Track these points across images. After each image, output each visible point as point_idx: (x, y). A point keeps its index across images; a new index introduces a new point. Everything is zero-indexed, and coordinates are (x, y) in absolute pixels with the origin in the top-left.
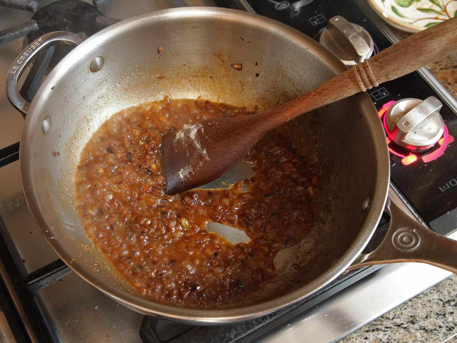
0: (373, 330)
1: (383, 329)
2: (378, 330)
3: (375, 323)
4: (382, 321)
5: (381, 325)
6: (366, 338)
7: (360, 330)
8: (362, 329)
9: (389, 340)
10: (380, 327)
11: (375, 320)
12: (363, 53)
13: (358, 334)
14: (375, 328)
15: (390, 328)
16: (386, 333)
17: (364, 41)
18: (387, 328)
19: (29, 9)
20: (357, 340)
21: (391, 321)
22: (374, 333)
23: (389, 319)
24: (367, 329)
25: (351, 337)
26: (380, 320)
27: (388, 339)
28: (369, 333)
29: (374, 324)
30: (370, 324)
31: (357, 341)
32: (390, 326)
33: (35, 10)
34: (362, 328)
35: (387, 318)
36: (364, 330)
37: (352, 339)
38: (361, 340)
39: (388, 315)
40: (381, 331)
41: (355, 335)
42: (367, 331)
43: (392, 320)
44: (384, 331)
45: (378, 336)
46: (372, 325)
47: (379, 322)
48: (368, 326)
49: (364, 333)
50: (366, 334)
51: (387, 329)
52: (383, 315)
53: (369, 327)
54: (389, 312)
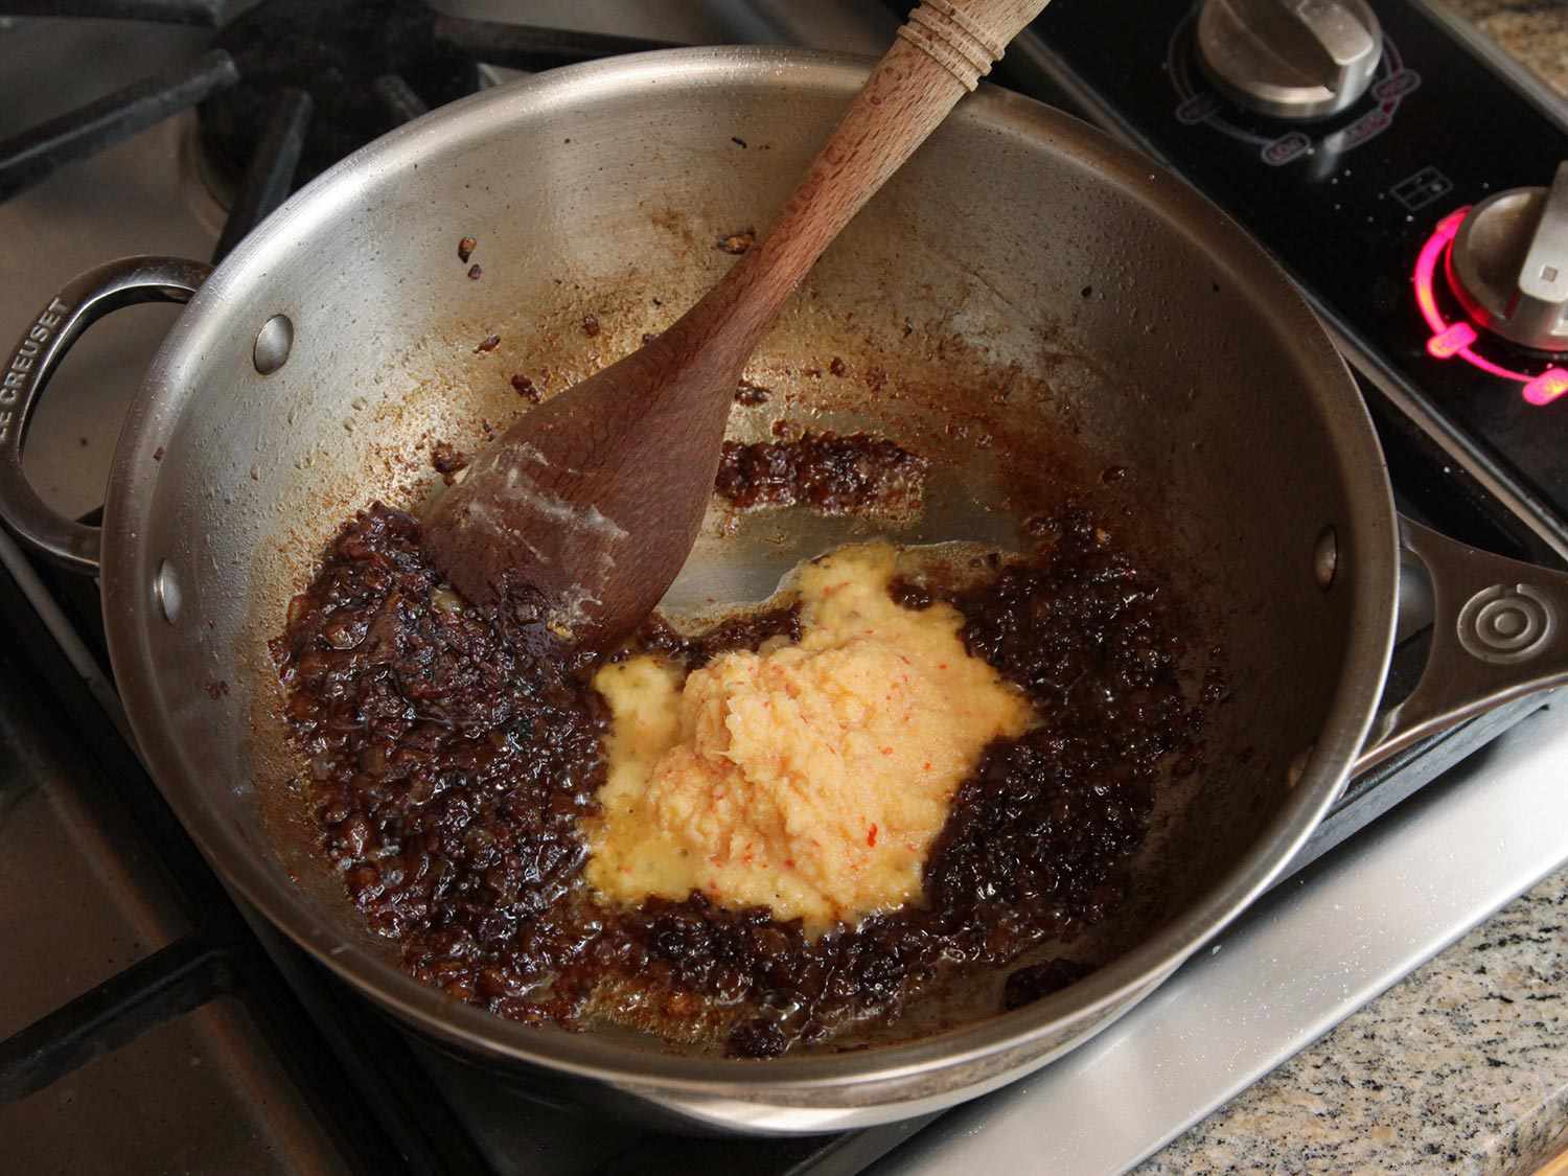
0: (1502, 943)
1: (1535, 935)
2: (1517, 939)
3: (1504, 918)
4: (1528, 911)
5: (1527, 923)
6: (1482, 971)
7: (1456, 948)
8: (1463, 943)
9: (1561, 968)
10: (1522, 930)
11: (1504, 911)
12: (1349, 55)
13: (1452, 960)
14: (1505, 934)
15: (1558, 928)
16: (1544, 947)
17: (1349, 17)
18: (1547, 930)
19: (200, 18)
20: (1450, 978)
21: (1558, 909)
22: (1505, 950)
23: (1550, 902)
24: (1482, 940)
25: (1430, 971)
26: (1518, 909)
27: (1555, 965)
28: (1487, 952)
29: (1503, 924)
30: (1489, 924)
31: (1453, 983)
32: (1555, 923)
33: (219, 22)
34: (1463, 938)
35: (1542, 899)
36: (1472, 946)
37: (1434, 978)
38: (1465, 977)
39: (1545, 891)
40: (1530, 942)
41: (1441, 964)
42: (1482, 948)
43: (1560, 903)
44: (1537, 941)
45: (1518, 959)
46: (1494, 926)
47: (1519, 916)
48: (1483, 932)
49: (1471, 956)
50: (1478, 954)
51: (1549, 935)
52: (1529, 891)
53: (1486, 935)
54: (1545, 880)
